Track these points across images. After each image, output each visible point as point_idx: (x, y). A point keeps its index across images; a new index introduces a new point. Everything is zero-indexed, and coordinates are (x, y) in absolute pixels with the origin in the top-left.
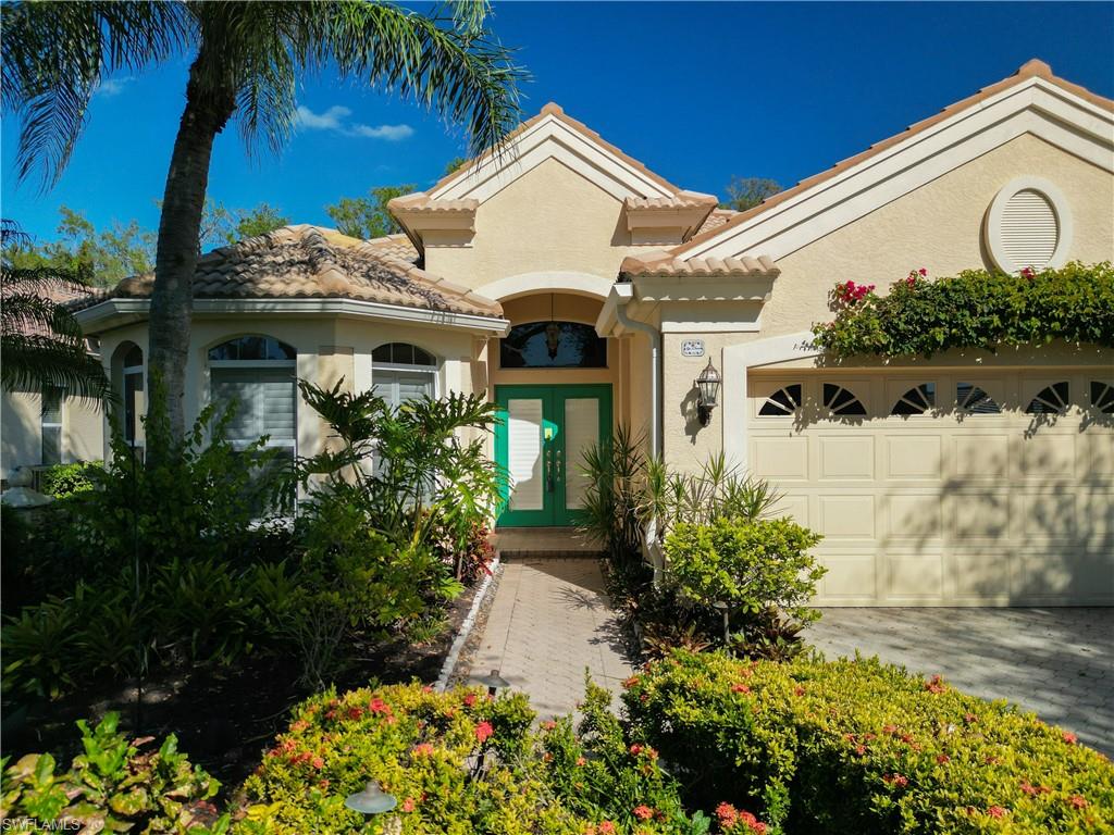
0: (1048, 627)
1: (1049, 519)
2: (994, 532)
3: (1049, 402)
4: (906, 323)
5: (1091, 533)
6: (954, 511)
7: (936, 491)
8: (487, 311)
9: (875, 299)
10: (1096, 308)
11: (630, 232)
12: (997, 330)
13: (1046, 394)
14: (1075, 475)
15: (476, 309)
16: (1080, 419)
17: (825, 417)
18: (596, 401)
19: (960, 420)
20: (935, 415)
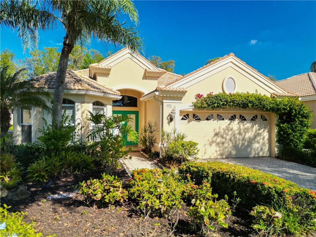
0: (233, 161)
1: (232, 141)
2: (223, 143)
3: (233, 118)
4: (210, 103)
5: (239, 144)
6: (216, 139)
7: (213, 136)
8: (117, 94)
9: (203, 97)
10: (242, 101)
11: (147, 77)
12: (225, 104)
13: (232, 117)
14: (237, 132)
15: (115, 94)
16: (238, 122)
17: (193, 120)
18: (135, 115)
19: (218, 121)
20: (213, 121)
